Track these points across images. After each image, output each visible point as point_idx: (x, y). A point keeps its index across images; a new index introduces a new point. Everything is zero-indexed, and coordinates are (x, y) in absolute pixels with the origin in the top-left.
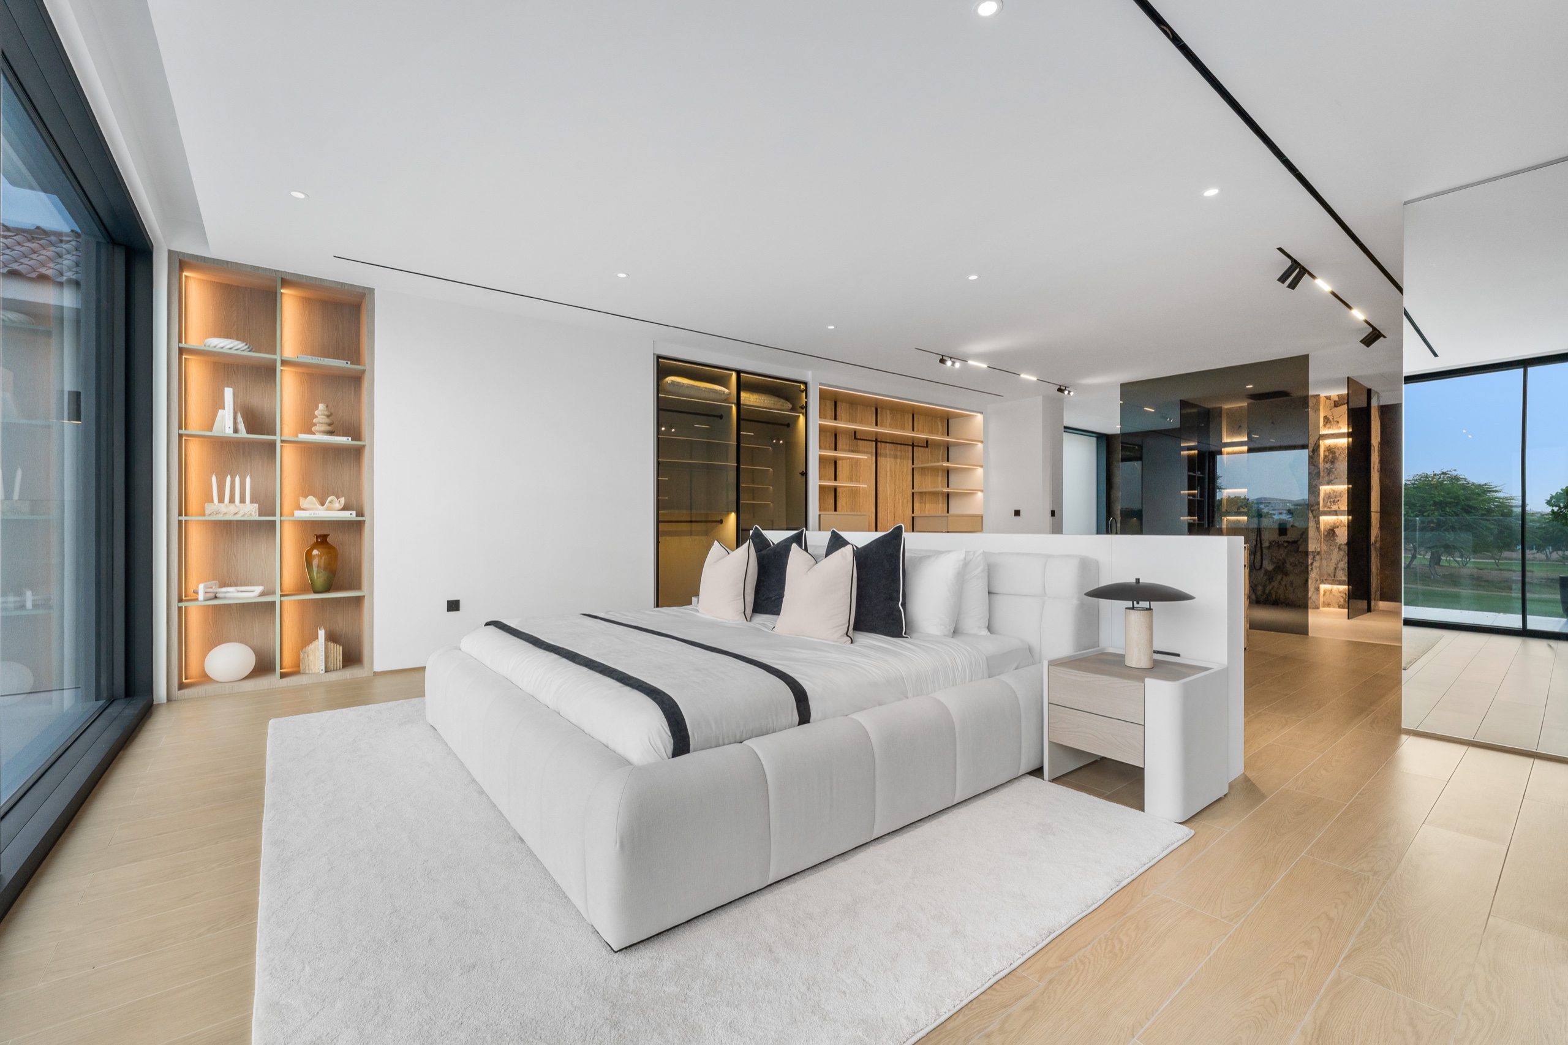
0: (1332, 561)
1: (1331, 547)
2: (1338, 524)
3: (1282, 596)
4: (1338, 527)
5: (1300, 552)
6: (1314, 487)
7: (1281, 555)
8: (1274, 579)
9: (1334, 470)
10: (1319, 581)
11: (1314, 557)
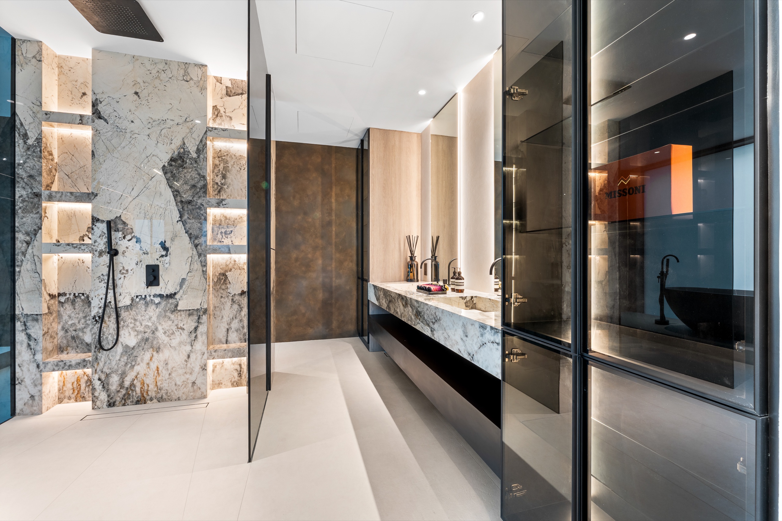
0: (223, 320)
1: (222, 299)
2: (231, 266)
3: (152, 387)
4: (230, 270)
5: (180, 311)
6: (200, 208)
8: (139, 359)
9: (225, 187)
10: (206, 355)
11: (199, 319)
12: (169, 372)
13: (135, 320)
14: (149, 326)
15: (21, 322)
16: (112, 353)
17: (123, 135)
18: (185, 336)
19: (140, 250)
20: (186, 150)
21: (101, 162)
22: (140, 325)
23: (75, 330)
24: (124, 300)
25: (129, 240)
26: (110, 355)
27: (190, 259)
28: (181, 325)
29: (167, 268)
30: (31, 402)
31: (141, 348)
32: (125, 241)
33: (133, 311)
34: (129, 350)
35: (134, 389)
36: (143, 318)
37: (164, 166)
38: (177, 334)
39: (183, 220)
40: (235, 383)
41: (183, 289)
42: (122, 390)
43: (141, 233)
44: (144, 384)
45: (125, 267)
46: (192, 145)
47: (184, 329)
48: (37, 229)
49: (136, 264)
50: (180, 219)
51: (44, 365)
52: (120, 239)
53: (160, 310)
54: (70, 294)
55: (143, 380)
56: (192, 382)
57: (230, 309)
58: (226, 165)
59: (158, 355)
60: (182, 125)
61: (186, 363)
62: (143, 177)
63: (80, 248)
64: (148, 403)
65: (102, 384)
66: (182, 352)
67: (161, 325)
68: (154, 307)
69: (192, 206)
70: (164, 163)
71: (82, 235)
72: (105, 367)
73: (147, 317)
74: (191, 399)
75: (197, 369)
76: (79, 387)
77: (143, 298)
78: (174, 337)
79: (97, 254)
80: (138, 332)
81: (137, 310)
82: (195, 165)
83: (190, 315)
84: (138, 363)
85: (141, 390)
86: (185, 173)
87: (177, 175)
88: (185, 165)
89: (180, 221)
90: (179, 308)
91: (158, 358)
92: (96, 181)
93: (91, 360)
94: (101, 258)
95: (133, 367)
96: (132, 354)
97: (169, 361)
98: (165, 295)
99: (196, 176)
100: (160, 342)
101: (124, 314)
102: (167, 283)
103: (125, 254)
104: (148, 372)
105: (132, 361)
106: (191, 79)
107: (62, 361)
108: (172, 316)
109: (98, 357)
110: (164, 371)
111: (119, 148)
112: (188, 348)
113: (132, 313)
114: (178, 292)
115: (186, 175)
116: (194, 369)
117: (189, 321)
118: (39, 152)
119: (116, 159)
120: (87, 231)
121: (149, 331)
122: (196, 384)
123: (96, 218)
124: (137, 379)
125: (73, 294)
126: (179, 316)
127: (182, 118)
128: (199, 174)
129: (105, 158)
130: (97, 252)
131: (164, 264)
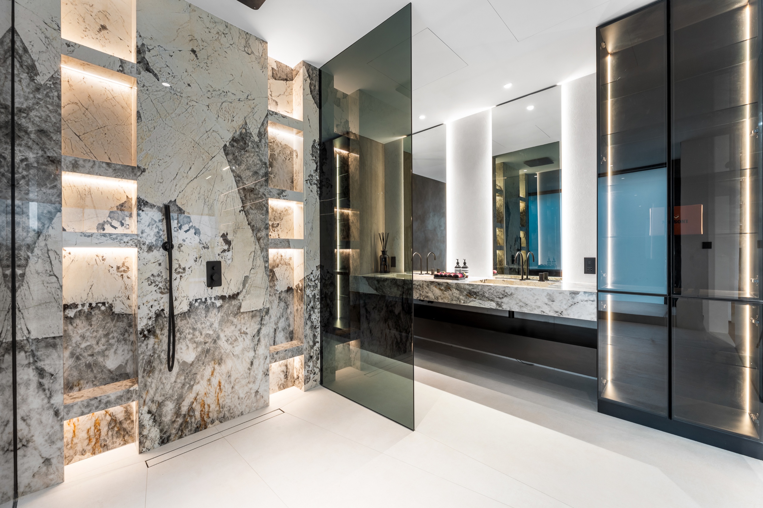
7: (211, 325)
8: (198, 377)
10: (268, 359)
11: (262, 320)
12: (232, 384)
13: (194, 329)
14: (210, 335)
15: (26, 352)
16: (165, 375)
17: (178, 99)
18: (248, 342)
19: (199, 244)
20: (248, 131)
21: (150, 128)
22: (200, 334)
23: (92, 355)
24: (181, 306)
25: (186, 231)
26: (163, 378)
27: (253, 254)
28: (244, 329)
29: (229, 264)
30: (44, 469)
31: (201, 363)
32: (182, 232)
33: (191, 318)
34: (187, 368)
35: (193, 414)
36: (203, 325)
37: (225, 145)
38: (240, 339)
39: (245, 210)
40: (282, 386)
41: (246, 288)
42: (178, 419)
43: (200, 223)
44: (204, 405)
45: (181, 264)
46: (253, 126)
47: (247, 333)
48: (53, 210)
49: (195, 260)
50: (242, 208)
51: (66, 410)
52: (176, 229)
53: (222, 314)
54: (83, 305)
55: (204, 401)
56: (255, 391)
57: (277, 307)
58: (272, 153)
59: (220, 367)
60: (244, 102)
61: (249, 372)
62: (202, 155)
63: (121, 240)
64: (209, 427)
65: (153, 417)
66: (245, 360)
67: (223, 331)
68: (215, 311)
69: (255, 194)
70: (225, 143)
71: (101, 222)
72: (157, 395)
73: (208, 324)
74: (254, 411)
75: (260, 375)
76: (98, 433)
77: (203, 302)
78: (237, 344)
79: (145, 248)
80: (198, 344)
81: (196, 317)
82: (257, 150)
83: (253, 317)
84: (197, 381)
85: (201, 413)
86: (247, 157)
87: (239, 158)
88: (247, 148)
89: (242, 211)
90: (242, 310)
91: (220, 372)
92: (144, 152)
93: (137, 389)
94: (151, 253)
95: (191, 387)
96: (190, 371)
97: (232, 372)
98: (227, 297)
99: (258, 162)
100: (223, 351)
101: (179, 323)
102: (229, 283)
103: (182, 248)
104: (209, 390)
105: (191, 380)
106: (252, 52)
107: (96, 398)
108: (235, 320)
109: (148, 384)
110: (226, 386)
111: (173, 115)
112: (252, 354)
113: (190, 321)
114: (241, 291)
115: (248, 159)
116: (257, 377)
117: (252, 324)
118: (55, 98)
119: (170, 128)
120: (109, 216)
121: (210, 340)
122: (259, 393)
123: (143, 200)
124: (196, 401)
125: (88, 305)
126: (242, 320)
127: (243, 94)
128: (261, 160)
129: (155, 125)
130: (146, 246)
131: (226, 260)
